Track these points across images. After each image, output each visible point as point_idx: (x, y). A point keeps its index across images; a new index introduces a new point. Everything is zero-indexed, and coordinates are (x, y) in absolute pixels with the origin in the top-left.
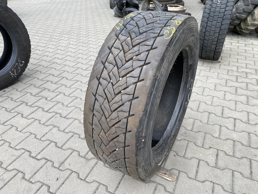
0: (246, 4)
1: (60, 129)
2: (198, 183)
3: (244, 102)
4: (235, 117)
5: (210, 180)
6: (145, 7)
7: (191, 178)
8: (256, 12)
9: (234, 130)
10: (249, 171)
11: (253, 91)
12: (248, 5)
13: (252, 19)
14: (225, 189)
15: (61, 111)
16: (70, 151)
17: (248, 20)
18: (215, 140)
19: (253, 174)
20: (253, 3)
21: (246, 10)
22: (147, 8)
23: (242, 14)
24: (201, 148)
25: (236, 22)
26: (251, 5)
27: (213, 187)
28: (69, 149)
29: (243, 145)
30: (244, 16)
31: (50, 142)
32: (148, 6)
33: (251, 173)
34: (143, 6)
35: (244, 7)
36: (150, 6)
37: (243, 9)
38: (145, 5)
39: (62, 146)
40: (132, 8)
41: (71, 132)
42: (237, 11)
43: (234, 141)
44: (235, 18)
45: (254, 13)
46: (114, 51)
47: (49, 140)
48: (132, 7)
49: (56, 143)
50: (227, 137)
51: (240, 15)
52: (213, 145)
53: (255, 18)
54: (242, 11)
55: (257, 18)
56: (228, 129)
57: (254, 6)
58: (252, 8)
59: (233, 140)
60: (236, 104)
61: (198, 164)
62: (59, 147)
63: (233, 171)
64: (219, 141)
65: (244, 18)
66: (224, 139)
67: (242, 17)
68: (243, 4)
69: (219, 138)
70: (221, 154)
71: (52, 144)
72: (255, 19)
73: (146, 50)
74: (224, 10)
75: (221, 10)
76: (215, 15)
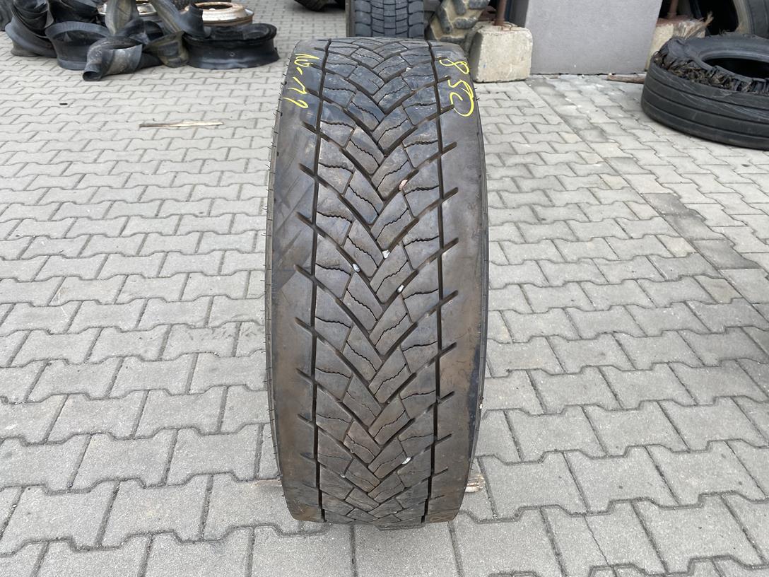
1: (54, 488)
2: (533, 469)
3: (517, 240)
4: (516, 280)
5: (553, 449)
6: (124, 15)
7: (513, 464)
8: (446, 9)
9: (533, 311)
10: (610, 395)
11: (519, 206)
13: (442, 28)
14: (590, 453)
15: (14, 426)
16: (139, 544)
17: (433, 31)
18: (508, 349)
19: (619, 396)
22: (131, 18)
24: (490, 380)
27: (567, 461)
28: (129, 537)
29: (568, 340)
31: (40, 547)
33: (615, 395)
36: (138, 12)
38: (122, 9)
39: (99, 540)
40: (77, 21)
41: (102, 481)
43: (547, 338)
46: (330, 175)
47: (34, 542)
48: (76, 18)
49: (69, 541)
50: (528, 333)
52: (511, 362)
53: (449, 25)
55: (451, 24)
56: (519, 313)
59: (543, 335)
60: (503, 250)
61: (508, 422)
62: (89, 549)
63: (583, 407)
64: (516, 348)
66: (525, 341)
69: (514, 343)
70: (540, 378)
71: (55, 548)
72: (448, 29)
73: (428, 156)
74: (404, 11)
75: (398, 12)
76: (385, 26)
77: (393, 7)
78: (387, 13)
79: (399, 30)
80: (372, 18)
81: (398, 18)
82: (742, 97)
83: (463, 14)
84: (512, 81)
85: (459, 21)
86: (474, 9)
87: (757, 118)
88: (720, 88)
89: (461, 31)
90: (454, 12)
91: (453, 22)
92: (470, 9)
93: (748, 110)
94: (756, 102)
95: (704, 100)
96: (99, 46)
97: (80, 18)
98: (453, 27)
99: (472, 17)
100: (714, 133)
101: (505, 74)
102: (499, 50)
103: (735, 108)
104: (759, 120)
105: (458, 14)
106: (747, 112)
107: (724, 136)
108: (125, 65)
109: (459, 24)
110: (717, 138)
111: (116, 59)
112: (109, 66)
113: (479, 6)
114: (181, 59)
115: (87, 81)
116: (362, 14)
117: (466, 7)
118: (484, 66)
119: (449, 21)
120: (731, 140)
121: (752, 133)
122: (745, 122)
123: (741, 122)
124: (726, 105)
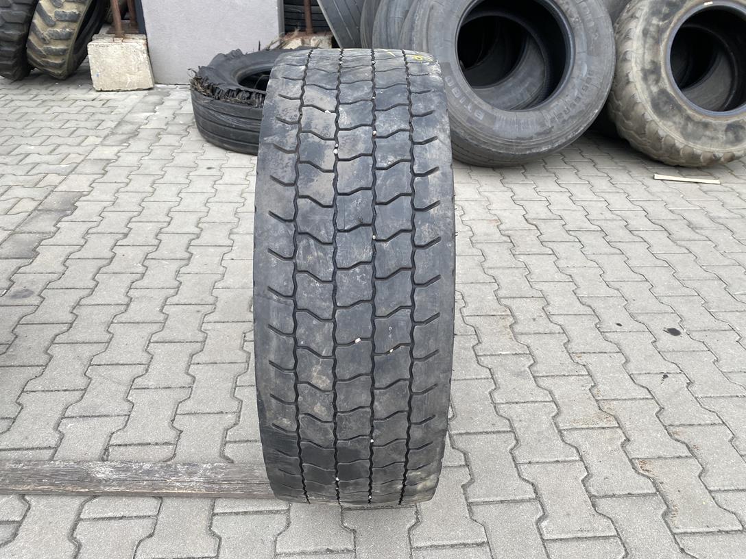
82: (216, 104)
83: (53, 26)
84: (134, 90)
85: (52, 32)
86: (63, 21)
87: (232, 124)
88: (204, 95)
89: (60, 41)
90: (44, 24)
91: (47, 32)
92: (58, 20)
93: (223, 116)
94: (226, 110)
95: (200, 107)
98: (48, 38)
99: (64, 28)
101: (123, 83)
102: (109, 60)
103: (216, 114)
104: (233, 126)
105: (49, 26)
107: (220, 140)
109: (53, 35)
113: (67, 18)
117: (54, 19)
118: (98, 75)
119: (42, 32)
120: (226, 145)
121: (234, 138)
122: (226, 128)
123: (223, 127)
124: (211, 112)
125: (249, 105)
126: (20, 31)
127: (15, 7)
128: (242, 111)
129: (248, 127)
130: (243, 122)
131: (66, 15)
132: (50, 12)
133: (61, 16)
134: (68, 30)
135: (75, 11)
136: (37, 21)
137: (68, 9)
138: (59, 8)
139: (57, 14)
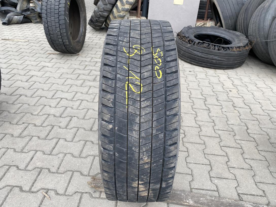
0: (104, 3)
3: (79, 85)
4: (63, 97)
5: (7, 147)
6: (24, 6)
9: (56, 107)
12: (106, 5)
13: (113, 17)
17: (111, 17)
18: (32, 117)
20: (110, 3)
21: (105, 9)
22: (27, 7)
23: (104, 13)
24: (14, 125)
25: (101, 19)
26: (108, 4)
30: (106, 14)
32: (27, 5)
34: (21, 4)
35: (103, 7)
36: (30, 5)
37: (103, 8)
38: (24, 4)
40: (10, 7)
42: (99, 10)
44: (99, 16)
45: (113, 12)
48: (9, 5)
50: (45, 113)
51: (102, 14)
52: (27, 121)
53: (115, 16)
54: (102, 10)
55: (116, 15)
56: (50, 107)
57: (111, 5)
58: (110, 7)
59: (49, 114)
60: (70, 87)
61: (3, 137)
64: (35, 117)
65: (106, 16)
66: (41, 115)
67: (104, 15)
68: (102, 3)
69: (37, 115)
72: (115, 17)
74: (58, 7)
75: (56, 7)
76: (51, 11)
77: (54, 5)
78: (52, 7)
79: (56, 13)
80: (47, 8)
81: (56, 9)
82: (194, 47)
83: (120, 12)
85: (119, 15)
86: (124, 11)
87: (199, 55)
88: (188, 43)
89: (120, 18)
90: (117, 12)
91: (117, 15)
92: (122, 11)
93: (196, 52)
94: (198, 49)
95: (184, 47)
96: (10, 15)
97: (10, 6)
98: (117, 17)
99: (123, 13)
100: (187, 59)
103: (192, 51)
104: (199, 56)
105: (118, 12)
106: (195, 52)
107: (190, 61)
108: (17, 21)
109: (119, 16)
110: (188, 61)
111: (14, 19)
112: (11, 21)
113: (125, 10)
114: (38, 21)
115: (3, 25)
116: (44, 6)
117: (121, 10)
119: (115, 14)
120: (192, 63)
121: (198, 60)
122: (195, 56)
123: (194, 56)
124: (189, 49)
125: (209, 49)
126: (108, 13)
127: (108, 5)
128: (205, 51)
129: (206, 57)
130: (204, 55)
131: (125, 9)
132: (120, 8)
133: (123, 9)
134: (124, 14)
135: (128, 8)
136: (115, 10)
137: (126, 7)
138: (123, 6)
139: (122, 8)
